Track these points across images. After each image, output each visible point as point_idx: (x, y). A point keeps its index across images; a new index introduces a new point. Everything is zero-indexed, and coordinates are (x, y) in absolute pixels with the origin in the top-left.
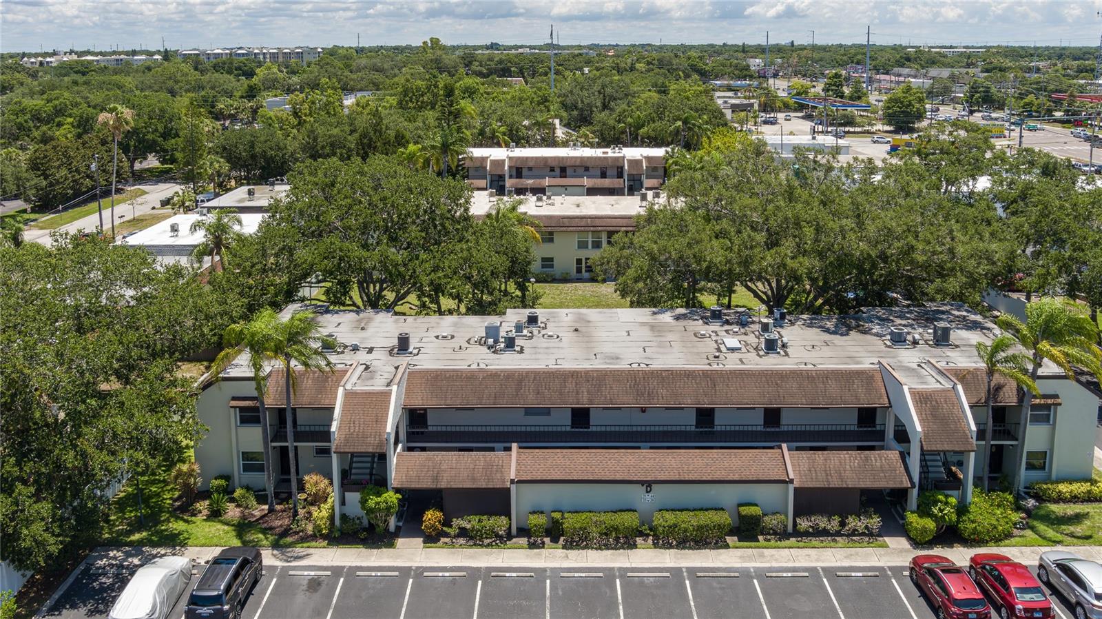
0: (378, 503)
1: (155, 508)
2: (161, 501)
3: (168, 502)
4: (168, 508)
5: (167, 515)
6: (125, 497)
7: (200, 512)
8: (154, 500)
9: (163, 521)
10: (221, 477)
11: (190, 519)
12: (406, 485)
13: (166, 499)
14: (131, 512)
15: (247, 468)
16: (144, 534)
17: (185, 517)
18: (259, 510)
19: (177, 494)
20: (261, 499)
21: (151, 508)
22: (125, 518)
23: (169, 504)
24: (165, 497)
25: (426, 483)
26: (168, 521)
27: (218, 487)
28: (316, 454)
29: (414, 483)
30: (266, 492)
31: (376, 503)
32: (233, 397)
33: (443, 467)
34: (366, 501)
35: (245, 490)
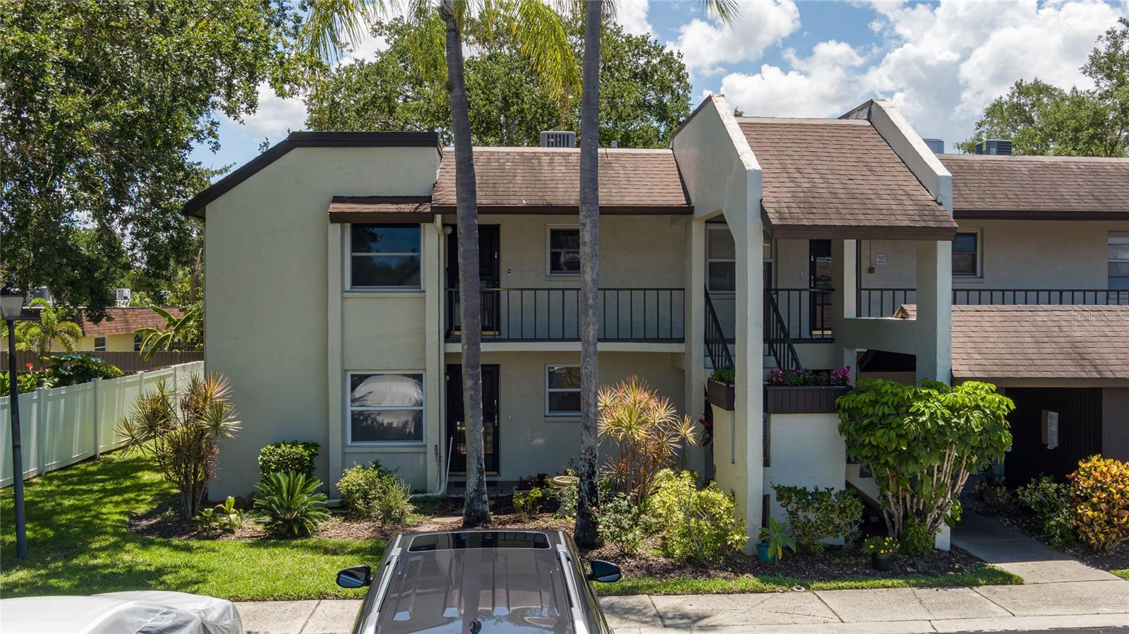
18: (433, 526)
20: (437, 506)
25: (1059, 368)
28: (550, 410)
29: (1021, 368)
30: (428, 494)
31: (948, 407)
32: (334, 197)
33: (1078, 334)
34: (902, 407)
35: (372, 473)
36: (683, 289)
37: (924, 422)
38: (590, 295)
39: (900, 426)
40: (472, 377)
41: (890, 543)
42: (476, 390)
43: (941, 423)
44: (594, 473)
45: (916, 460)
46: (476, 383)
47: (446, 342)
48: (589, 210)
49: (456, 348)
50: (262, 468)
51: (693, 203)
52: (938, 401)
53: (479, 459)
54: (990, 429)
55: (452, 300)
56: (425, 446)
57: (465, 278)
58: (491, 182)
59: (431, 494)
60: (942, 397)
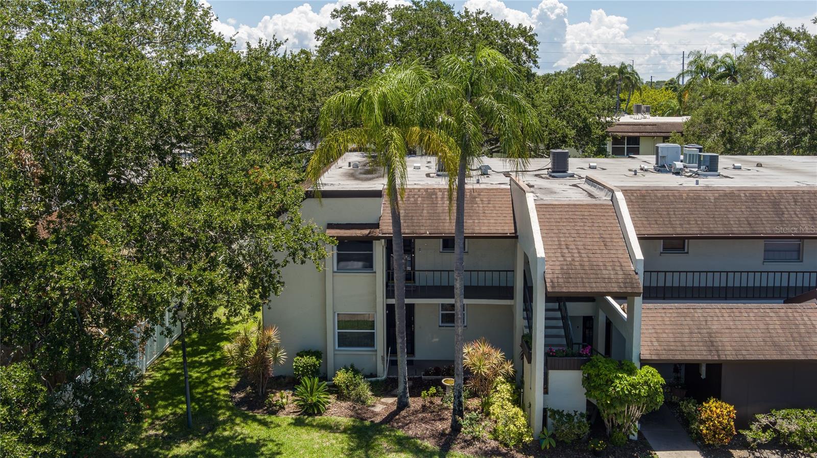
0: (633, 386)
1: (204, 402)
2: (212, 391)
3: (223, 392)
4: (226, 401)
5: (228, 413)
6: (152, 384)
7: (282, 407)
8: (200, 390)
9: (224, 422)
10: (308, 353)
11: (268, 419)
12: (664, 357)
13: (219, 388)
14: (166, 407)
15: (344, 341)
16: (196, 444)
17: (259, 417)
18: (382, 406)
19: (233, 382)
20: (383, 388)
21: (198, 401)
22: (157, 418)
23: (225, 395)
24: (216, 385)
25: (697, 353)
26: (230, 420)
27: (305, 367)
28: (442, 322)
29: (678, 353)
30: (378, 378)
31: (630, 385)
32: (328, 224)
33: (715, 327)
34: (610, 382)
35: (350, 374)
36: (513, 271)
37: (619, 391)
38: (459, 313)
39: (607, 391)
40: (401, 337)
41: (601, 445)
42: (404, 344)
43: (627, 392)
44: (461, 396)
45: (615, 408)
46: (403, 340)
47: (387, 298)
48: (459, 273)
49: (392, 301)
50: (295, 369)
51: (518, 234)
52: (627, 380)
53: (405, 377)
54: (652, 395)
55: (390, 277)
56: (376, 351)
57: (398, 289)
58: (410, 214)
59: (380, 378)
60: (628, 379)
